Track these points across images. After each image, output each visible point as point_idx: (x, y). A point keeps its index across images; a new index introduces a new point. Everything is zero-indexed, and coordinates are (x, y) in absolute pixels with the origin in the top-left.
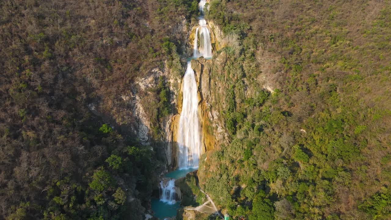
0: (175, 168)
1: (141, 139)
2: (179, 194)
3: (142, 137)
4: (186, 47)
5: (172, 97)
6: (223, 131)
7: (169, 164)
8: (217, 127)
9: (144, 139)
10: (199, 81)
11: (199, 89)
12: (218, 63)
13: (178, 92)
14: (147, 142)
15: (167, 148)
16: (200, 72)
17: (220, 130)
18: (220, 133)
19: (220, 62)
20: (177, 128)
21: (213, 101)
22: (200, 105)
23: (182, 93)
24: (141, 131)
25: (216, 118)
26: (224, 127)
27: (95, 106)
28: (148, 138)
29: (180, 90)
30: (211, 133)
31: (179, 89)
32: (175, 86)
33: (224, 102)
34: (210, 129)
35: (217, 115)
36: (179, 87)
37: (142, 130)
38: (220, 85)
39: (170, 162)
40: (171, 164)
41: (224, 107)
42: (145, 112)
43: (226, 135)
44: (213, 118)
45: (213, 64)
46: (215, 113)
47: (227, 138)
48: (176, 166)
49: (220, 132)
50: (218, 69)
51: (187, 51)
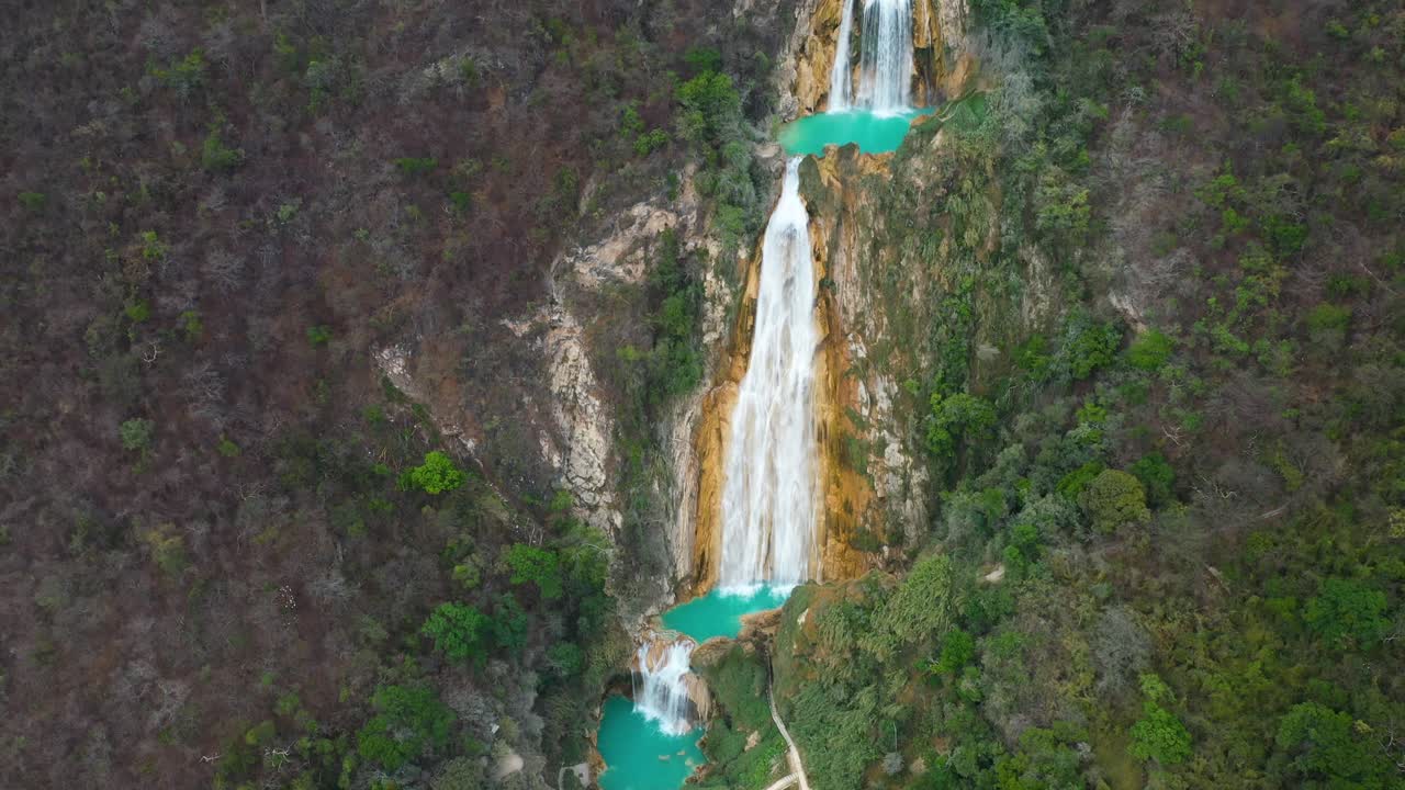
0: (703, 587)
1: (579, 481)
2: (703, 703)
3: (583, 473)
4: (798, 60)
5: (709, 314)
6: (906, 462)
7: (681, 574)
8: (883, 444)
9: (589, 480)
10: (824, 258)
11: (825, 287)
12: (919, 182)
13: (734, 295)
14: (600, 490)
15: (676, 517)
16: (834, 220)
17: (894, 455)
18: (894, 471)
19: (928, 178)
20: (720, 438)
21: (880, 336)
22: (823, 356)
23: (754, 302)
24: (580, 450)
25: (885, 407)
26: (911, 448)
27: (407, 359)
28: (604, 477)
29: (744, 288)
30: (856, 464)
31: (741, 284)
32: (723, 272)
33: (924, 343)
34: (854, 449)
35: (890, 397)
36: (743, 276)
37: (586, 445)
38: (916, 275)
39: (683, 568)
40: (688, 576)
41: (924, 365)
42: (599, 376)
43: (918, 477)
44: (873, 401)
45: (897, 181)
46: (883, 390)
47: (916, 491)
48: (710, 580)
49: (891, 464)
50: (914, 204)
51: (802, 85)
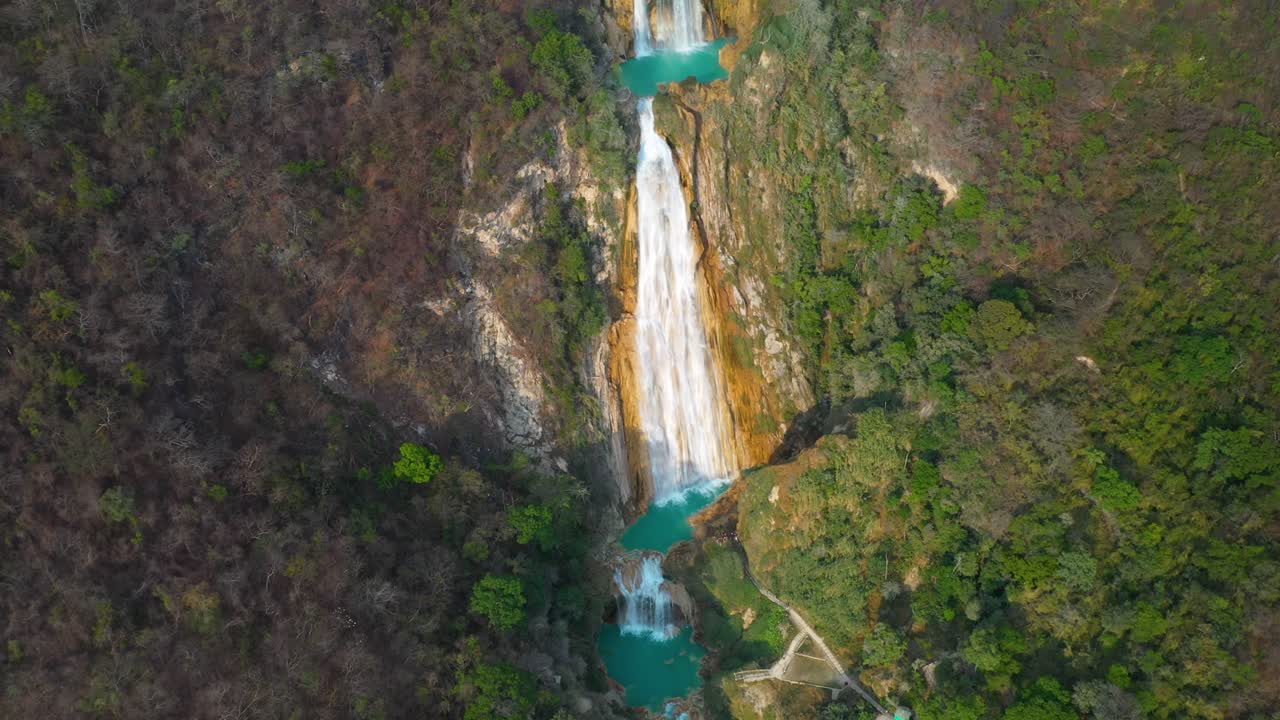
0: (644, 505)
1: (519, 439)
3: (521, 431)
4: (602, 13)
5: (597, 257)
6: (785, 347)
7: (625, 499)
8: (763, 336)
9: (527, 436)
10: (690, 182)
11: (694, 210)
12: (757, 100)
13: (616, 233)
14: (539, 443)
15: (610, 449)
16: (692, 147)
17: (773, 344)
18: (776, 356)
19: (763, 95)
20: (630, 367)
21: (741, 243)
22: (702, 270)
23: (635, 236)
24: (513, 410)
25: (757, 305)
26: (787, 333)
27: (336, 363)
28: (540, 429)
29: (625, 225)
30: (744, 359)
31: (620, 224)
32: (604, 215)
33: (778, 241)
34: (740, 348)
35: (759, 293)
36: (622, 214)
37: (518, 404)
38: (762, 182)
39: (626, 492)
40: (630, 499)
41: (781, 260)
42: (518, 337)
43: (796, 357)
44: (747, 303)
45: (738, 105)
46: (752, 287)
47: (798, 369)
48: (647, 498)
49: (773, 351)
50: (753, 121)
51: (611, 35)
